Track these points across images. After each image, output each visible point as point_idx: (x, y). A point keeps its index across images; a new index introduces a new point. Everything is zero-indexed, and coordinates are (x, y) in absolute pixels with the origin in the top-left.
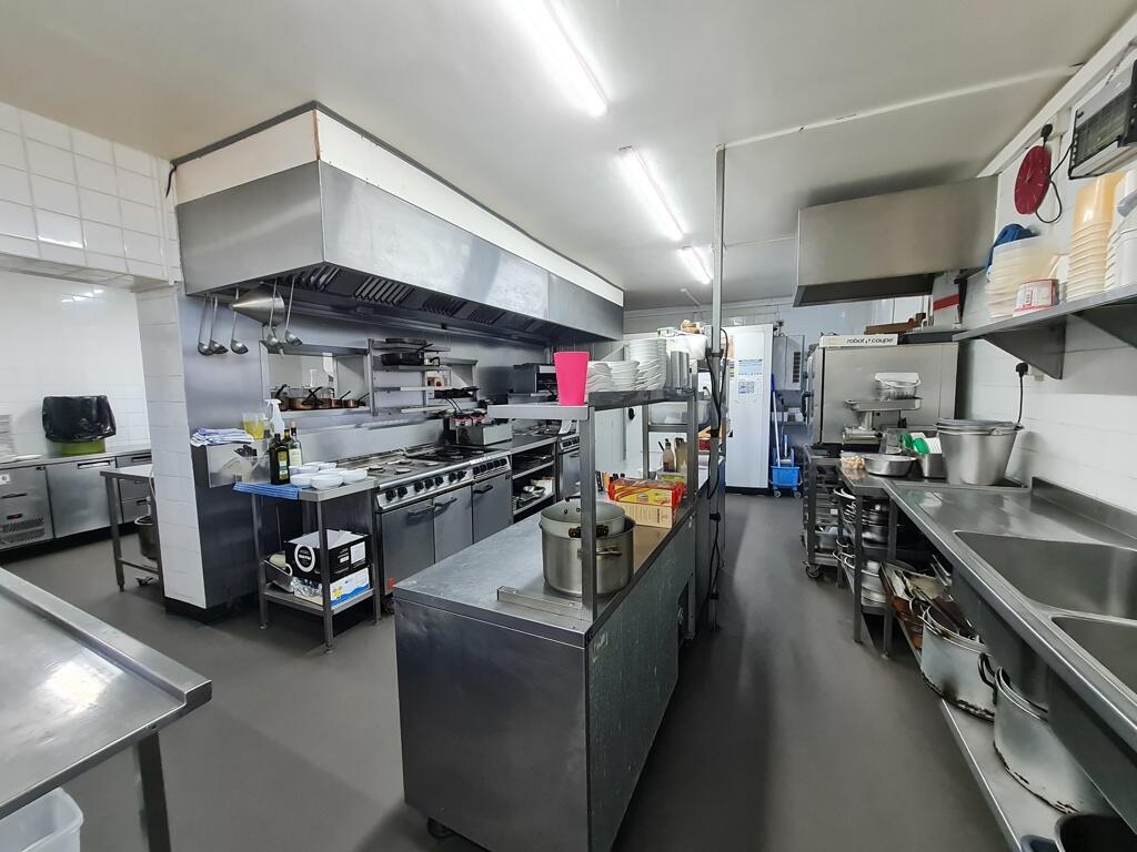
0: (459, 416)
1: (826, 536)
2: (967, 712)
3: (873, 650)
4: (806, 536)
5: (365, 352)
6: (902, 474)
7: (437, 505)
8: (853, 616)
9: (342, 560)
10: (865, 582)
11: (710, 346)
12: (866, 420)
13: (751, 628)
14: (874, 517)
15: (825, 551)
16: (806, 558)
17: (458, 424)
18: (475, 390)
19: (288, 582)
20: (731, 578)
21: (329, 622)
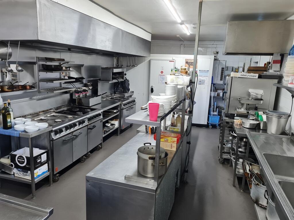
0: (77, 92)
1: (227, 147)
2: (261, 207)
3: (238, 188)
4: (220, 146)
5: (34, 63)
6: (254, 128)
7: (74, 136)
8: (233, 177)
9: (38, 161)
10: (238, 165)
11: (191, 79)
12: (244, 107)
13: (198, 182)
14: (243, 143)
15: (226, 153)
16: (219, 155)
17: (77, 96)
18: (83, 78)
19: (11, 170)
20: (192, 163)
21: (34, 187)
